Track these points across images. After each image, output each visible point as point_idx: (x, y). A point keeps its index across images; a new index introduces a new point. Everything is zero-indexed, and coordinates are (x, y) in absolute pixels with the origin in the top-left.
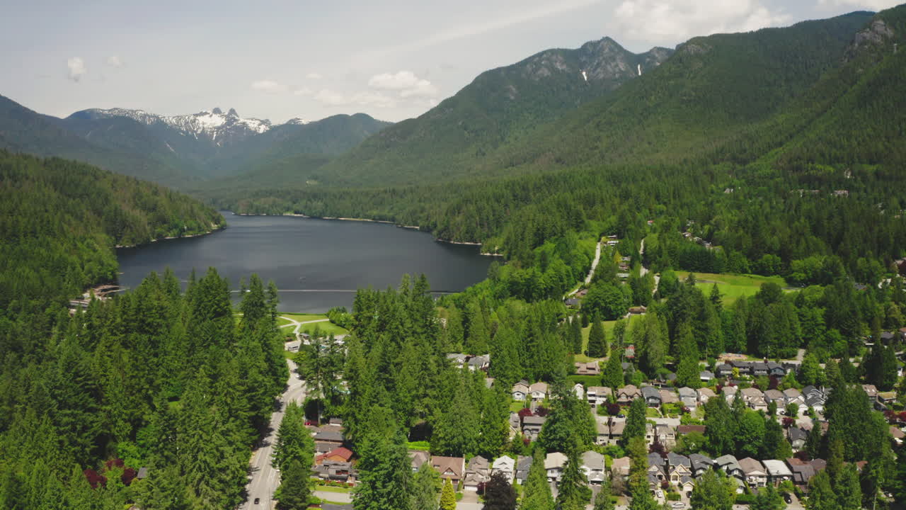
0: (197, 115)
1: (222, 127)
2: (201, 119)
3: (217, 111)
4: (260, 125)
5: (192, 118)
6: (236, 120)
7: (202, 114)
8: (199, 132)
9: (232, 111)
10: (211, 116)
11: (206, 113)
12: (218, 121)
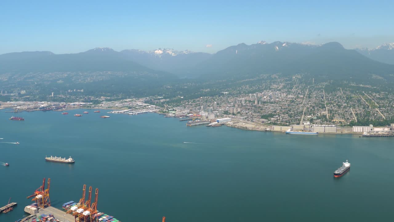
0: (154, 50)
1: (162, 54)
2: (156, 51)
3: (160, 49)
4: (172, 53)
5: (153, 51)
6: (166, 52)
7: (156, 50)
8: (156, 55)
9: (164, 49)
10: (158, 51)
11: (157, 50)
12: (160, 52)
